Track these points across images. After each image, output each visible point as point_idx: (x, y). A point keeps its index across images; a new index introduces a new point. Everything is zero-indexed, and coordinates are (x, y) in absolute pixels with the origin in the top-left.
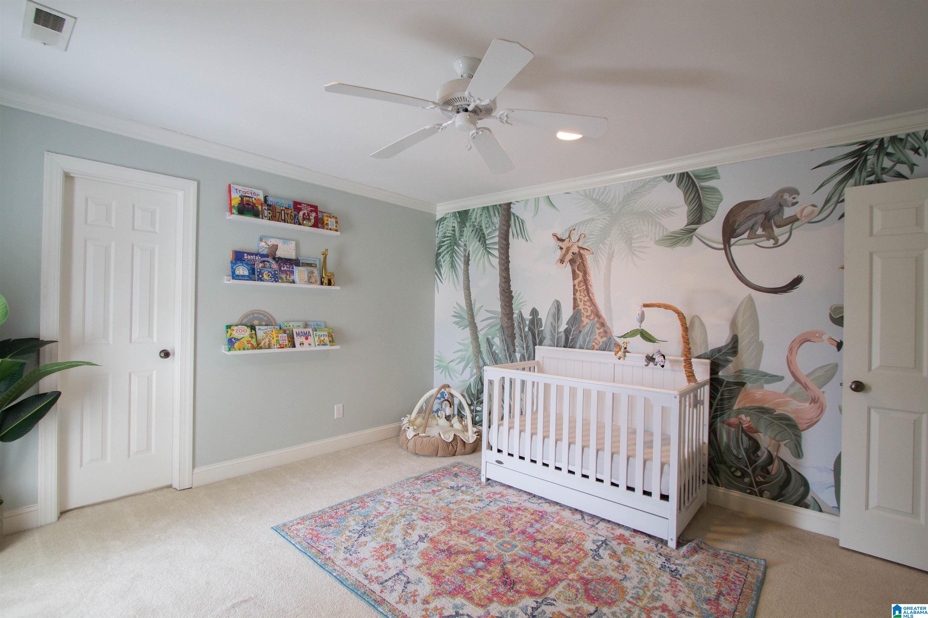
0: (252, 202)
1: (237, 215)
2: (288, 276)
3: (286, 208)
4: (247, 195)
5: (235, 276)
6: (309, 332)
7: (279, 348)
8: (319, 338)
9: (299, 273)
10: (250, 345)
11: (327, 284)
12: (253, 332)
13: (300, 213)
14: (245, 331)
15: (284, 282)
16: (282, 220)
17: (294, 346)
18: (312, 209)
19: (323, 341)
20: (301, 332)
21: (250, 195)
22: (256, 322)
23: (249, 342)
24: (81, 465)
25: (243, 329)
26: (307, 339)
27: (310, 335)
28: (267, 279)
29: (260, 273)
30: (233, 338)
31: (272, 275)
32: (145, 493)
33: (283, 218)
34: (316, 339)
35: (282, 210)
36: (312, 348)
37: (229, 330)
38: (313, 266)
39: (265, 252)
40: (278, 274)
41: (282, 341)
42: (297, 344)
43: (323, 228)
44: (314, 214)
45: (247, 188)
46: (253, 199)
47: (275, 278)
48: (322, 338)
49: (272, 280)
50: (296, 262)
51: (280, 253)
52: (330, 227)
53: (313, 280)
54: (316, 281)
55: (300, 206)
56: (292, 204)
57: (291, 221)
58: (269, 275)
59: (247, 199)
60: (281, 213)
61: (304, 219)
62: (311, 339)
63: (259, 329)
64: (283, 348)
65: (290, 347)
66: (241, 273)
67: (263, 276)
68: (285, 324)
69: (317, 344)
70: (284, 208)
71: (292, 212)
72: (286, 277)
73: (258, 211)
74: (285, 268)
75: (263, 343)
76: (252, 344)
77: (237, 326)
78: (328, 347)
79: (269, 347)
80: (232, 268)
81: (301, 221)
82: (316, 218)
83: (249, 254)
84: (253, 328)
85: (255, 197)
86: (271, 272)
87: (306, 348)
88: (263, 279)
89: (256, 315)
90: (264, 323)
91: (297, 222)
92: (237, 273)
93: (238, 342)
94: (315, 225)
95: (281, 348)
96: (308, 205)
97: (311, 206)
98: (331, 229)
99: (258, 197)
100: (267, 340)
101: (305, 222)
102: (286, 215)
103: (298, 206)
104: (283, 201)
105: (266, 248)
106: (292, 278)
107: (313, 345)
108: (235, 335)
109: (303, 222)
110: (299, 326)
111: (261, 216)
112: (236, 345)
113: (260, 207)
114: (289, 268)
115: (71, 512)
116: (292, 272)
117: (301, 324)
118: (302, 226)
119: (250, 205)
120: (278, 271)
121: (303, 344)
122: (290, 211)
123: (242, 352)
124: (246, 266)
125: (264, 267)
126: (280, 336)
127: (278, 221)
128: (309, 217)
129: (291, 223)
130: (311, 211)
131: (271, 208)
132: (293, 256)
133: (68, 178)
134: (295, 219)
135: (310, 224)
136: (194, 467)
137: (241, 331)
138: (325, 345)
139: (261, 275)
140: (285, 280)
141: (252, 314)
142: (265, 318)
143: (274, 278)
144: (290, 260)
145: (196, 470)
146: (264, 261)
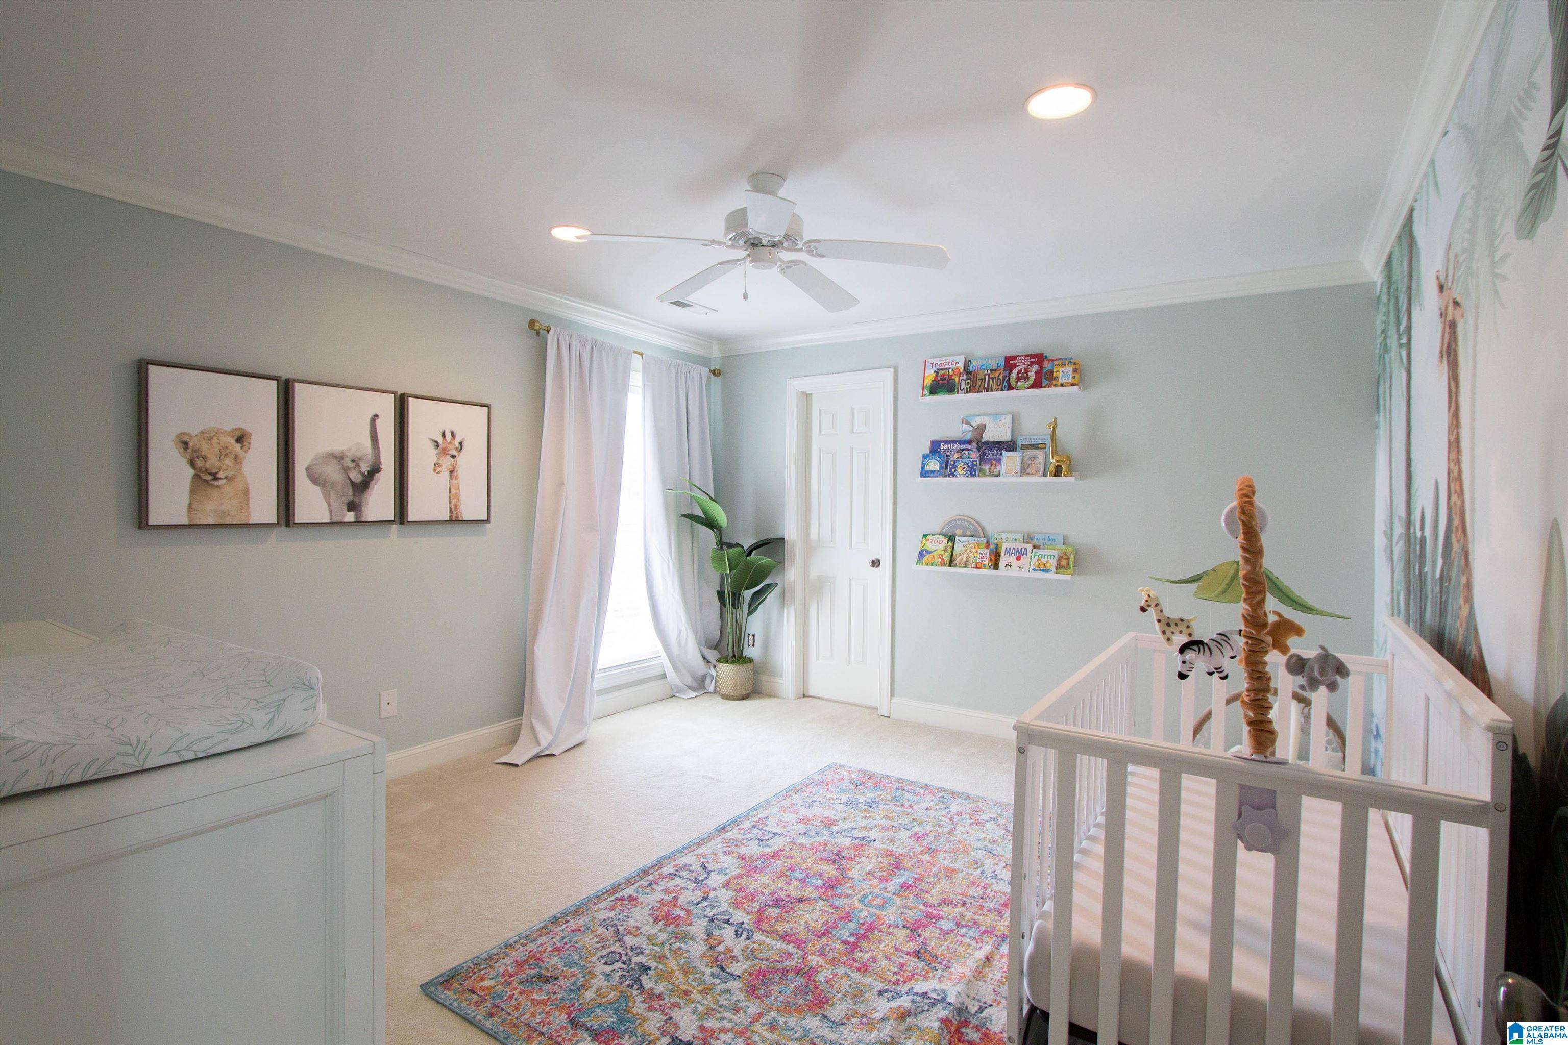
0: (949, 375)
1: (929, 396)
2: (993, 467)
3: (992, 370)
4: (944, 367)
5: (924, 474)
6: (1026, 549)
7: (974, 568)
8: (1039, 560)
9: (1011, 461)
10: (940, 560)
11: (1053, 473)
12: (950, 544)
13: (1014, 371)
14: (941, 542)
15: (986, 476)
16: (984, 388)
17: (996, 567)
18: (1033, 360)
19: (1044, 565)
20: (1014, 548)
21: (947, 366)
22: (959, 532)
23: (940, 556)
24: (817, 659)
25: (939, 540)
26: (1019, 558)
27: (1026, 554)
28: (961, 473)
29: (955, 467)
30: (925, 549)
31: (969, 467)
32: (858, 706)
33: (986, 386)
34: (1034, 560)
35: (985, 375)
36: (1024, 574)
37: (924, 540)
38: (1040, 448)
39: (968, 437)
40: (976, 465)
41: (980, 559)
42: (1002, 564)
43: (1050, 385)
44: (1035, 368)
45: (944, 358)
46: (950, 370)
47: (972, 472)
48: (1044, 560)
49: (967, 475)
50: (1010, 446)
51: (987, 436)
52: (1060, 381)
53: (1032, 469)
54: (1037, 471)
55: (1014, 362)
56: (1002, 361)
57: (997, 387)
58: (964, 468)
59: (943, 372)
60: (983, 380)
61: (1018, 379)
62: (1024, 560)
63: (959, 541)
64: (980, 568)
65: (990, 568)
66: (932, 469)
67: (956, 470)
68: (995, 536)
69: (1032, 567)
70: (989, 371)
71: (1000, 373)
72: (990, 469)
73: (954, 384)
74: (991, 456)
75: (958, 560)
76: (943, 560)
77: (933, 535)
78: (1051, 576)
79: (966, 566)
80: (923, 464)
81: (1013, 384)
82: (1038, 374)
83: (947, 442)
84: (951, 539)
85: (952, 367)
86: (967, 464)
87: (1013, 572)
88: (955, 474)
89: (959, 522)
90: (968, 533)
91: (1005, 386)
92: (927, 469)
93: (928, 555)
94: (1037, 385)
95: (977, 568)
96: (1026, 356)
97: (1032, 356)
98: (1062, 385)
99: (957, 365)
100: (965, 555)
101: (1019, 384)
102: (991, 380)
103: (1012, 362)
104: (990, 362)
105: (969, 431)
106: (998, 468)
107: (1026, 568)
108: (929, 546)
109: (1017, 383)
110: (1016, 540)
111: (956, 390)
112: (925, 559)
113: (957, 379)
114: (996, 455)
115: (810, 698)
116: (999, 461)
117: (1020, 537)
118: (1014, 391)
119: (945, 379)
120: (976, 461)
121: (1010, 566)
122: (996, 374)
123: (930, 568)
124: (939, 459)
125: (961, 457)
126: (979, 552)
127: (978, 392)
128: (1027, 374)
129: (996, 390)
130: (1032, 364)
131: (972, 376)
132: (1006, 436)
133: (807, 397)
134: (1003, 382)
135: (1027, 384)
136: (892, 694)
137: (936, 542)
138: (1046, 570)
139: (954, 468)
140: (987, 473)
141: (954, 520)
142: (971, 527)
143: (970, 471)
144: (999, 443)
145: (894, 700)
146: (963, 450)
